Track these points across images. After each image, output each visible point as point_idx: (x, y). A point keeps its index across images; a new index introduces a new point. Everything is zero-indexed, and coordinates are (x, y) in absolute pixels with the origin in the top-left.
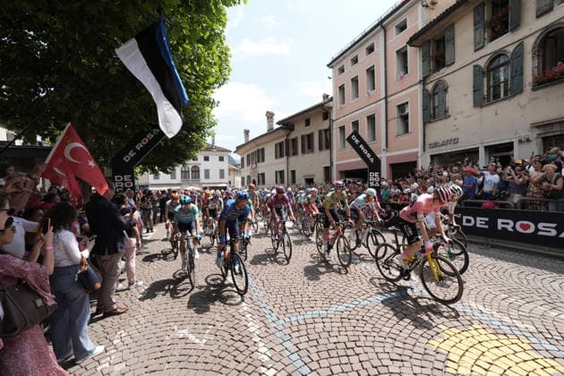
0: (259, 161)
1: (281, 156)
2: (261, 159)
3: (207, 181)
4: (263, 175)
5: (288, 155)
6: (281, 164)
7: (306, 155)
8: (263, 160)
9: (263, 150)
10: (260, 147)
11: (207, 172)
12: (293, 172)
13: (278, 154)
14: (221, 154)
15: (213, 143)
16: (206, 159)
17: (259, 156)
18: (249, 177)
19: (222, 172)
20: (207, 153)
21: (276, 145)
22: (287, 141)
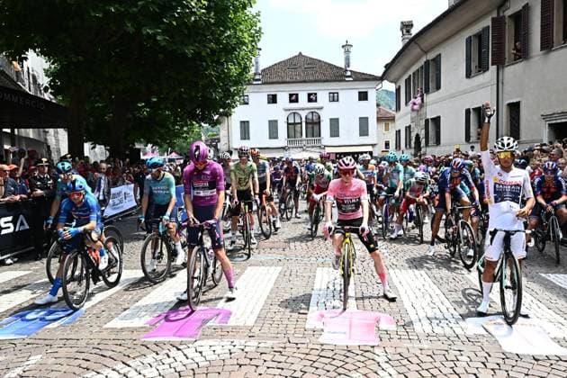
0: (427, 91)
1: (483, 68)
2: (432, 85)
3: (335, 141)
4: (437, 121)
5: (500, 62)
6: (482, 90)
7: (554, 55)
8: (438, 87)
9: (437, 60)
10: (431, 56)
11: (335, 123)
12: (514, 108)
13: (474, 64)
14: (363, 86)
15: (348, 64)
16: (334, 98)
17: (429, 78)
18: (408, 129)
19: (364, 122)
20: (334, 87)
21: (469, 41)
22: (498, 23)
